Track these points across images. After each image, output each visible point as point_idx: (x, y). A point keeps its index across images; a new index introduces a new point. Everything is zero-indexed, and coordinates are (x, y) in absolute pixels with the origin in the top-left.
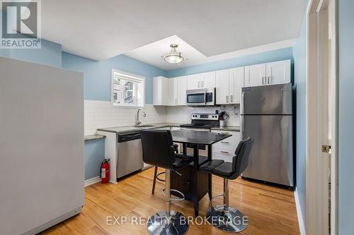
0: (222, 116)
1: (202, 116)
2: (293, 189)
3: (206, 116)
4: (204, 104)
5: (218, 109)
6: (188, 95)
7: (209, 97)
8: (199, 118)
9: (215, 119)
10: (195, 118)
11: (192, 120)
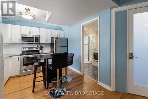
0: (41, 48)
1: (29, 48)
3: (32, 48)
4: (34, 42)
5: (38, 45)
6: (22, 37)
7: (37, 39)
9: (37, 49)
10: (24, 50)
11: (22, 51)
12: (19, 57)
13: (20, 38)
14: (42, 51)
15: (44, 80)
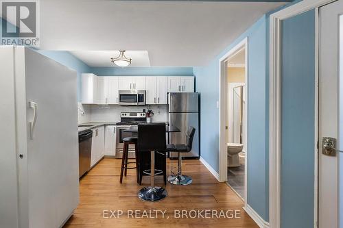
0: (149, 114)
1: (131, 114)
2: (198, 158)
3: (136, 114)
4: (136, 104)
5: (145, 108)
6: (121, 95)
7: (141, 97)
8: (128, 116)
9: (143, 116)
10: (124, 116)
11: (122, 118)
12: (115, 126)
13: (118, 96)
14: (151, 119)
15: (137, 167)
